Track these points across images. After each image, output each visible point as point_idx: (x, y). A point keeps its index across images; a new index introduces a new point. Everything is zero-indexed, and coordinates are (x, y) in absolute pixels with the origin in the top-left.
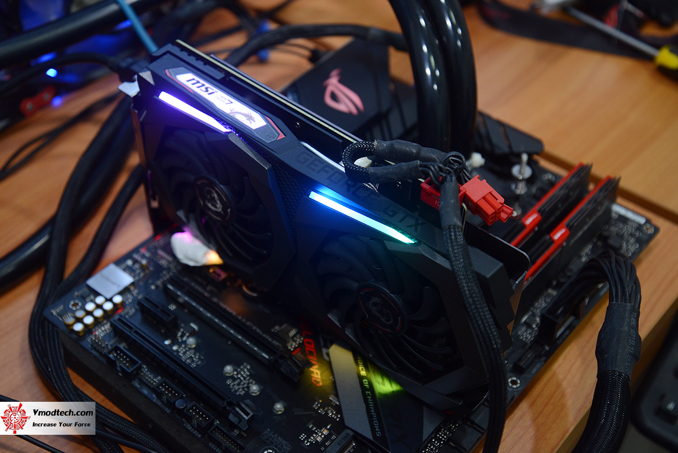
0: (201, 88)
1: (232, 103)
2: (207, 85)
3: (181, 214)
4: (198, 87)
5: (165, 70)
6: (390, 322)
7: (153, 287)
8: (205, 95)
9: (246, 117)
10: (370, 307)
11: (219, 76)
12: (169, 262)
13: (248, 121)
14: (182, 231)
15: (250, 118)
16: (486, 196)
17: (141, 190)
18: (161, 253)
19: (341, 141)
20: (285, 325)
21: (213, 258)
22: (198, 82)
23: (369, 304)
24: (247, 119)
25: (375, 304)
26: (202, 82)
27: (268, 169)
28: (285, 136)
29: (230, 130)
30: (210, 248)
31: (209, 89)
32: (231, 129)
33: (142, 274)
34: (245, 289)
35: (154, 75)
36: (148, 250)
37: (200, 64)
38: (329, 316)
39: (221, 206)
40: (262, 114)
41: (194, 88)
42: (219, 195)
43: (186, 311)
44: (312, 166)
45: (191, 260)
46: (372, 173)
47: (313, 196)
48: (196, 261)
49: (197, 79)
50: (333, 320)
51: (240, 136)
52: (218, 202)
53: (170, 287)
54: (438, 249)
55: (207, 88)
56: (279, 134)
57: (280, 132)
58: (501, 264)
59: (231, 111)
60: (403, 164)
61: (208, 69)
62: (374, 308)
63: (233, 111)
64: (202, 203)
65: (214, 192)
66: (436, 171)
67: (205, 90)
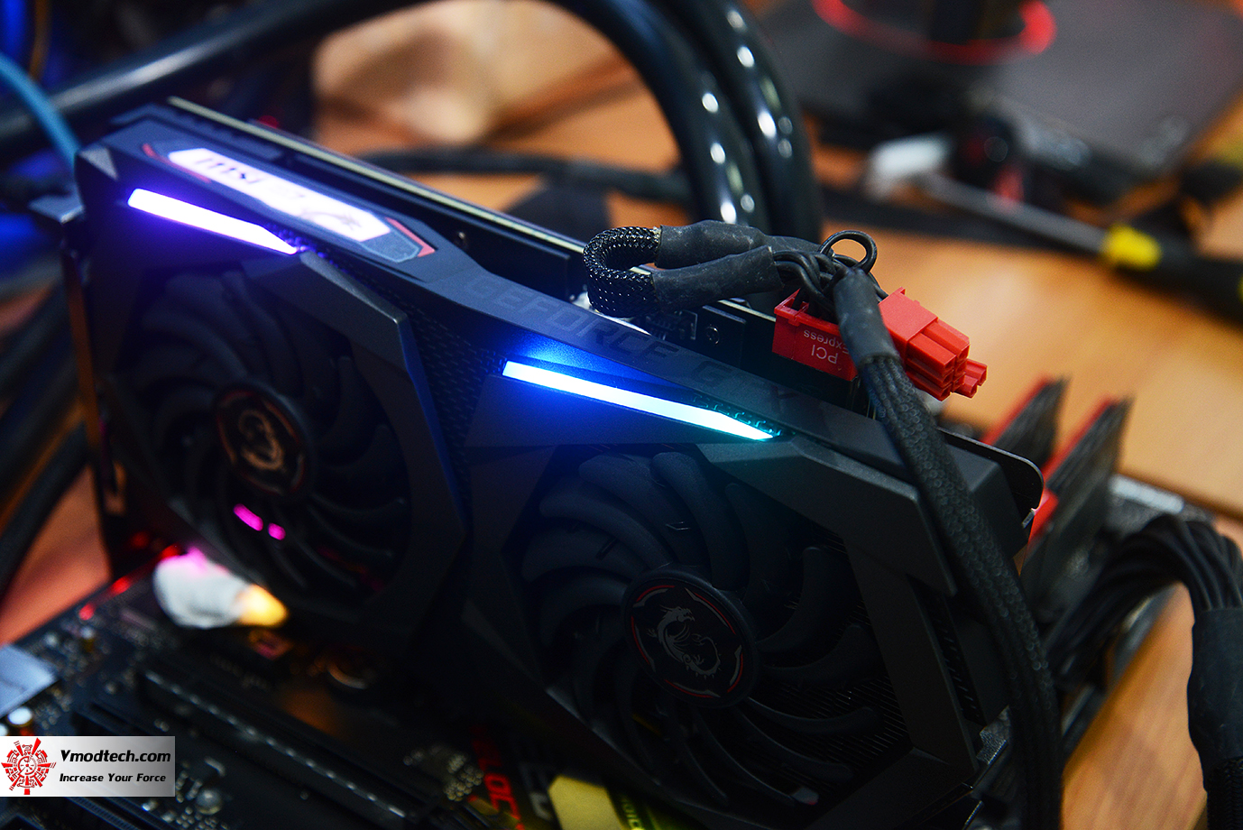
0: (230, 174)
2: (244, 167)
3: (179, 507)
4: (222, 173)
5: (142, 145)
6: (714, 670)
7: (110, 689)
9: (340, 220)
10: (661, 639)
11: (273, 154)
12: (149, 634)
13: (345, 226)
14: (182, 552)
15: (348, 221)
16: (930, 329)
17: (86, 481)
18: (129, 615)
20: (435, 750)
21: (260, 607)
22: (222, 164)
23: (656, 632)
24: (343, 223)
25: (673, 628)
27: (400, 323)
28: (436, 248)
29: (302, 248)
30: (250, 580)
31: (247, 175)
32: (305, 246)
33: (83, 663)
34: (337, 676)
35: (118, 157)
36: (98, 611)
37: (225, 137)
38: (551, 693)
39: (280, 452)
40: (377, 214)
42: (276, 425)
43: (193, 733)
45: (205, 613)
46: (660, 282)
47: (513, 370)
48: (216, 615)
50: (561, 702)
52: (274, 443)
53: (154, 678)
54: (836, 442)
55: (242, 174)
56: (421, 248)
57: (422, 243)
58: (993, 466)
59: (304, 210)
60: (731, 256)
62: (671, 639)
63: (310, 210)
64: (232, 456)
65: (262, 417)
66: (813, 267)
67: (238, 176)
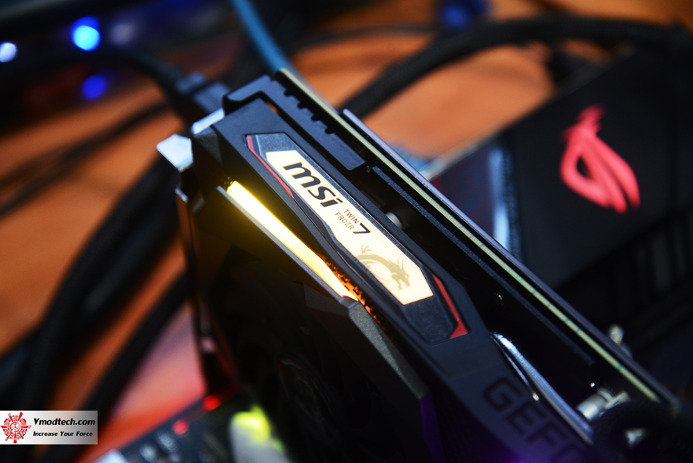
0: (311, 188)
1: (368, 231)
2: (324, 183)
4: (305, 185)
5: (246, 136)
8: (315, 205)
9: (392, 272)
13: (394, 282)
15: (400, 275)
19: (591, 361)
22: (307, 173)
24: (394, 277)
26: (315, 173)
27: (423, 398)
28: (468, 328)
29: (355, 296)
31: (326, 192)
32: (358, 294)
37: (317, 130)
40: (426, 267)
41: (297, 185)
44: (519, 420)
49: (306, 165)
51: (373, 312)
55: (322, 190)
56: (455, 324)
57: (458, 318)
59: (364, 252)
61: (332, 143)
63: (368, 253)
67: (317, 194)
